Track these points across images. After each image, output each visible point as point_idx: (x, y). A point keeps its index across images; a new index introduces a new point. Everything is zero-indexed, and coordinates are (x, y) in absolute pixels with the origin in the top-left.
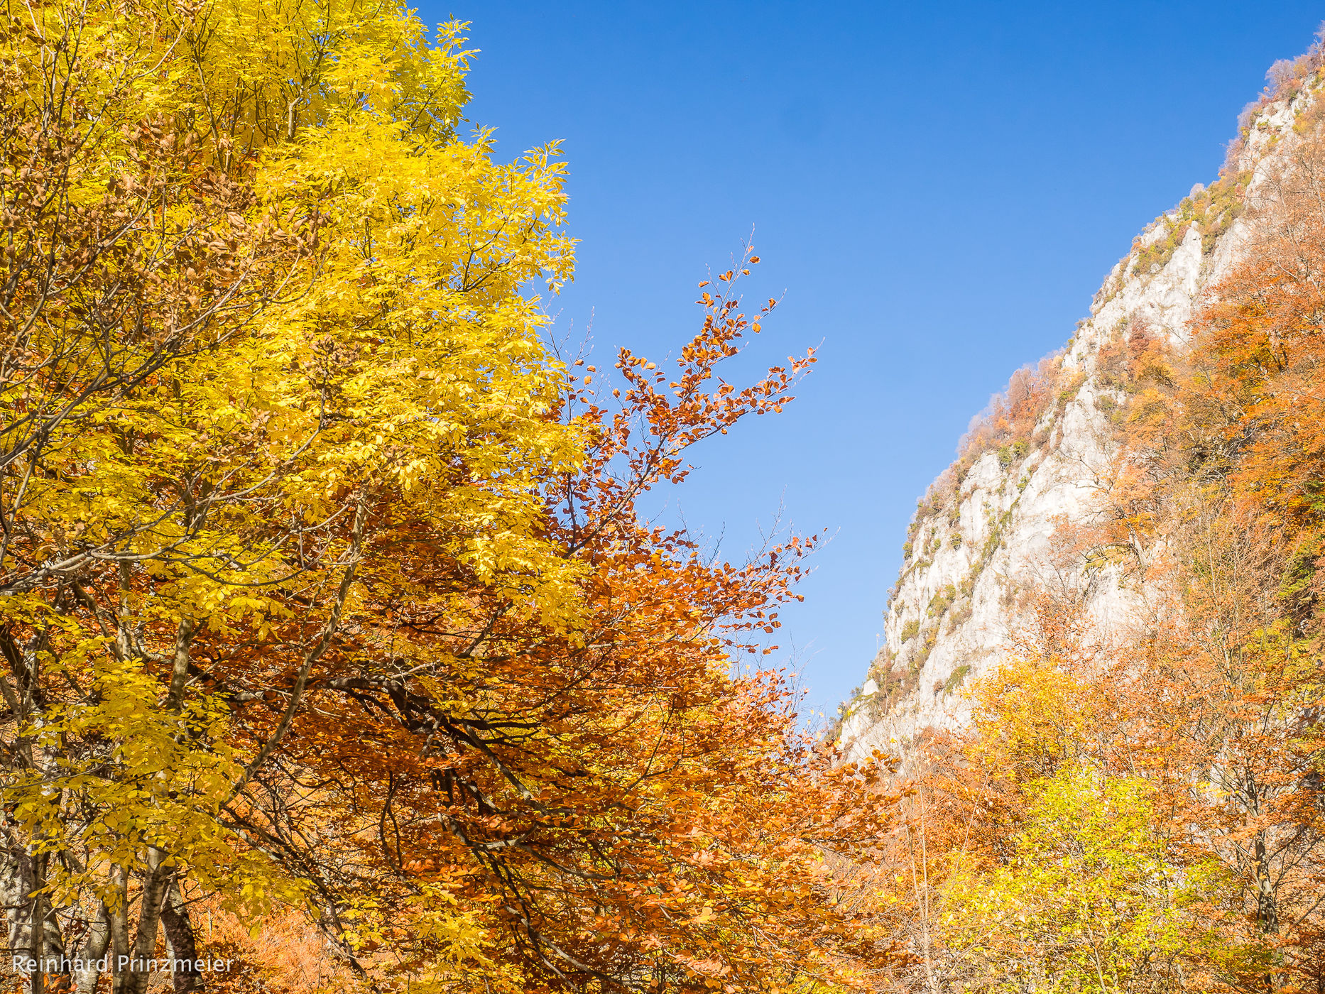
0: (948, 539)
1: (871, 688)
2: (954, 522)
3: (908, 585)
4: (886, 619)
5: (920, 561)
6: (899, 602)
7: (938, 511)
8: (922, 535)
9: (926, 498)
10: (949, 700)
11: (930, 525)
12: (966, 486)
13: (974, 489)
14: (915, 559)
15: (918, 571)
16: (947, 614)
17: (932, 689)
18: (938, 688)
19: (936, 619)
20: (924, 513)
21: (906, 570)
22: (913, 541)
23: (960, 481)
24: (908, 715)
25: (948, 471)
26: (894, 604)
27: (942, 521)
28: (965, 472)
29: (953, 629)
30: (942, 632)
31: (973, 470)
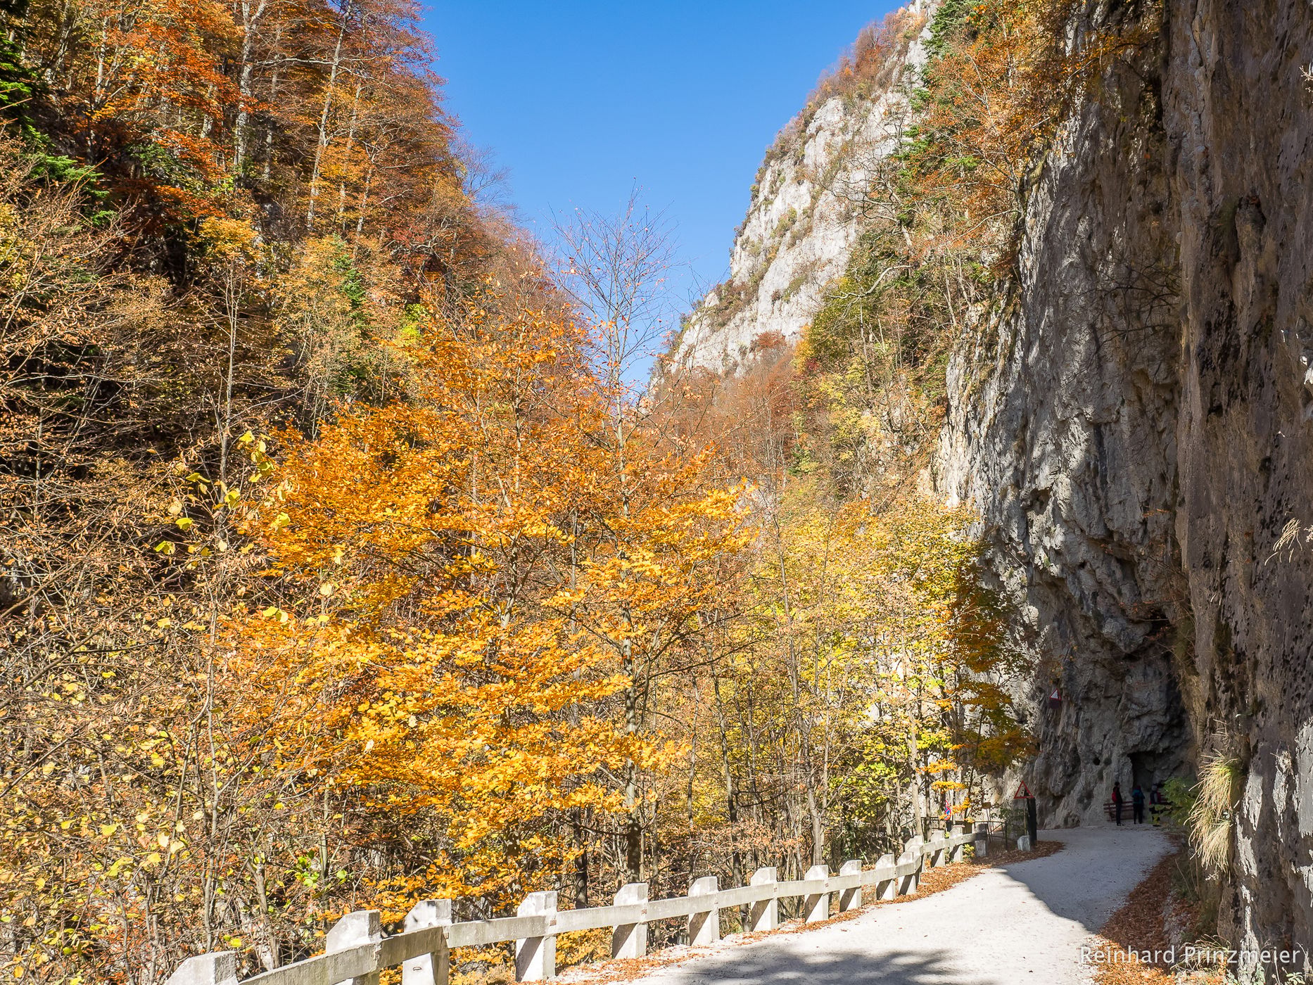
0: (793, 174)
1: (712, 301)
2: (799, 161)
3: (754, 221)
4: (732, 255)
5: (766, 199)
6: (744, 237)
7: (785, 154)
8: (769, 176)
9: (774, 144)
10: (786, 307)
11: (776, 168)
12: (812, 128)
13: (819, 129)
14: (761, 198)
15: (763, 207)
16: (788, 234)
17: (770, 299)
18: (776, 297)
19: (777, 239)
20: (771, 156)
21: (752, 209)
22: (759, 182)
23: (807, 124)
24: (746, 323)
25: (796, 119)
26: (740, 239)
27: (788, 162)
28: (812, 115)
29: (793, 244)
30: (783, 248)
31: (819, 113)
